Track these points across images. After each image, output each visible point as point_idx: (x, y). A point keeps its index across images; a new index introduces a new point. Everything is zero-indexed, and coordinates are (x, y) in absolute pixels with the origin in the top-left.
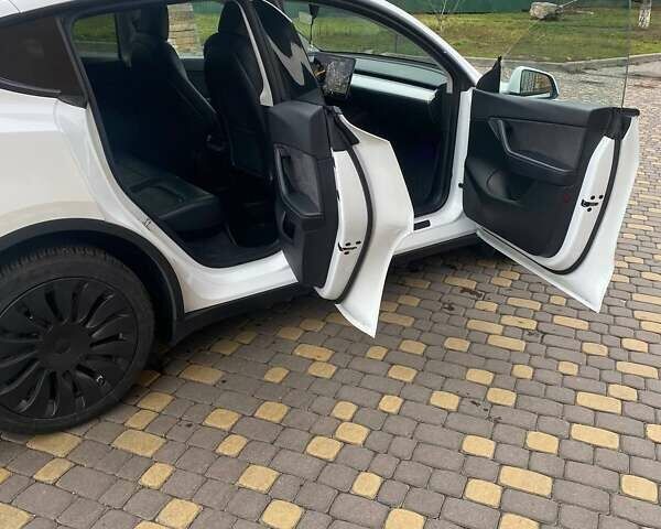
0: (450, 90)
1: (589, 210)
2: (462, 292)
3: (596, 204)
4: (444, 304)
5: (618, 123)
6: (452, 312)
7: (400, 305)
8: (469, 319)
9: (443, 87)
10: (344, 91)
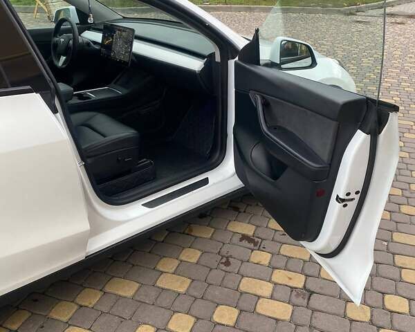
0: (218, 59)
1: (345, 206)
2: (241, 240)
3: (352, 199)
4: (223, 257)
5: (373, 117)
6: (228, 269)
7: (181, 261)
8: (243, 276)
9: (212, 56)
10: (126, 59)
